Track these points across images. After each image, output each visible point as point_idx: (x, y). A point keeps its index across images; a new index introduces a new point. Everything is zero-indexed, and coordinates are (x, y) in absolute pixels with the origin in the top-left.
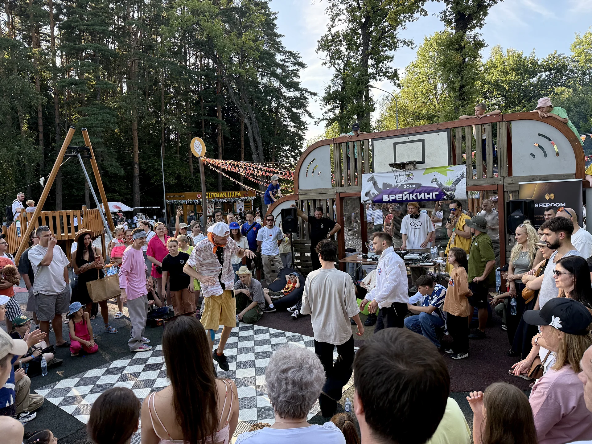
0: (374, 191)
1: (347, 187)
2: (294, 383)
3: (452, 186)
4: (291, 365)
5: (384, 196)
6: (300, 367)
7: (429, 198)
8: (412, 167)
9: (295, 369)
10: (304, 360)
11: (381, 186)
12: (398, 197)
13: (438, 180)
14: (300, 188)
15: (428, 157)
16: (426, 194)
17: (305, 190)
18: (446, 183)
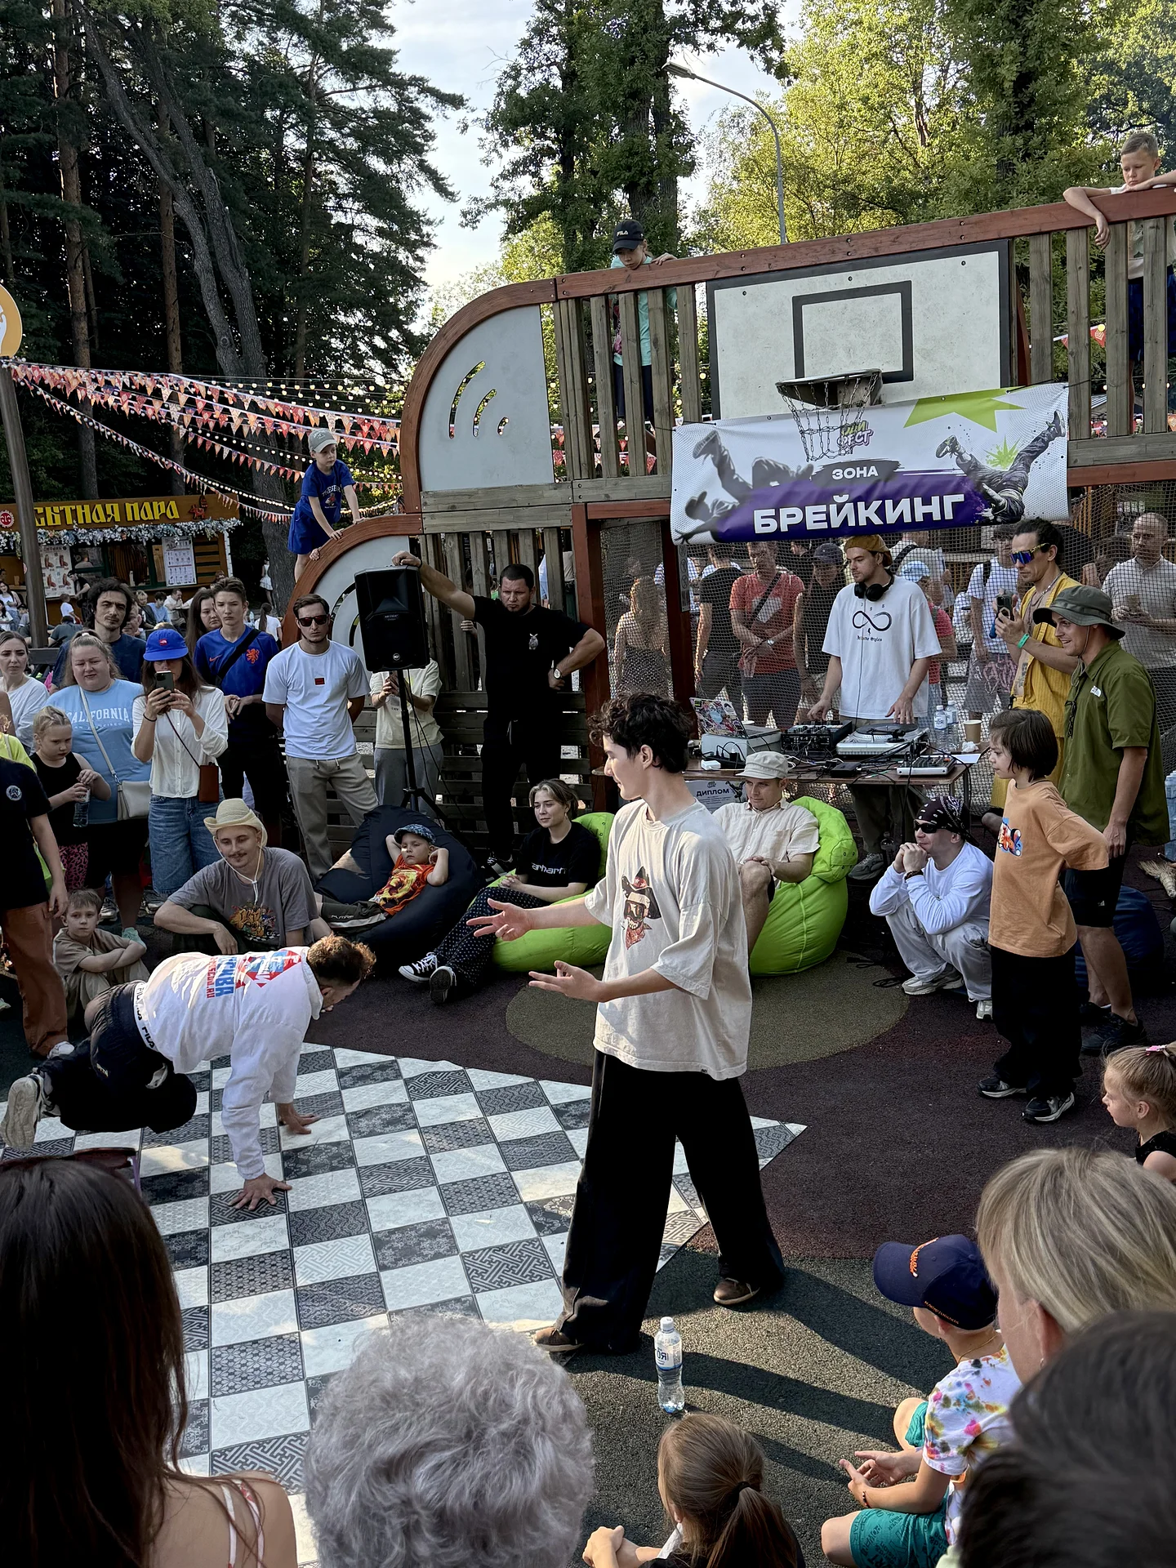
0: (720, 495)
1: (613, 480)
2: (444, 1521)
3: (1013, 469)
4: (425, 1437)
5: (758, 514)
6: (469, 1435)
7: (927, 516)
8: (862, 393)
9: (447, 1454)
10: (486, 1394)
11: (745, 475)
12: (814, 518)
13: (962, 444)
14: (429, 485)
15: (927, 355)
16: (918, 501)
17: (447, 495)
18: (992, 458)
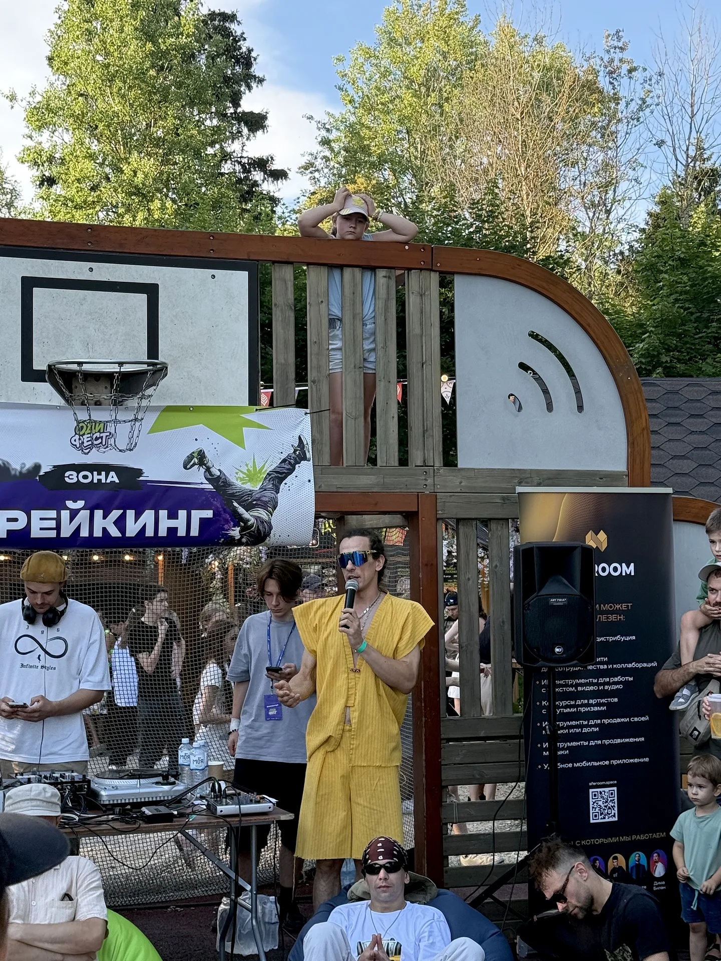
3: (263, 489)
12: (40, 525)
13: (211, 458)
16: (163, 513)
18: (241, 475)
